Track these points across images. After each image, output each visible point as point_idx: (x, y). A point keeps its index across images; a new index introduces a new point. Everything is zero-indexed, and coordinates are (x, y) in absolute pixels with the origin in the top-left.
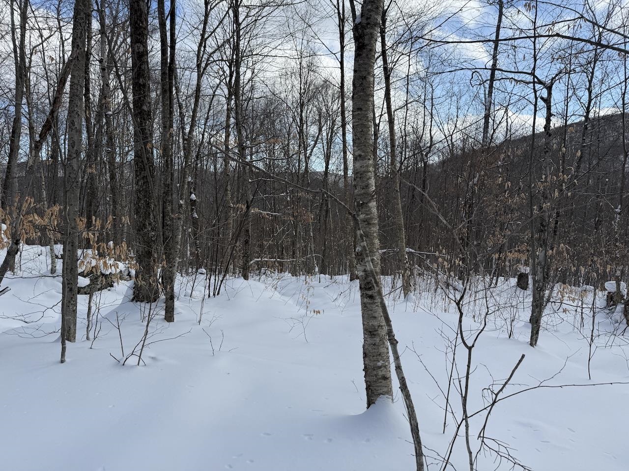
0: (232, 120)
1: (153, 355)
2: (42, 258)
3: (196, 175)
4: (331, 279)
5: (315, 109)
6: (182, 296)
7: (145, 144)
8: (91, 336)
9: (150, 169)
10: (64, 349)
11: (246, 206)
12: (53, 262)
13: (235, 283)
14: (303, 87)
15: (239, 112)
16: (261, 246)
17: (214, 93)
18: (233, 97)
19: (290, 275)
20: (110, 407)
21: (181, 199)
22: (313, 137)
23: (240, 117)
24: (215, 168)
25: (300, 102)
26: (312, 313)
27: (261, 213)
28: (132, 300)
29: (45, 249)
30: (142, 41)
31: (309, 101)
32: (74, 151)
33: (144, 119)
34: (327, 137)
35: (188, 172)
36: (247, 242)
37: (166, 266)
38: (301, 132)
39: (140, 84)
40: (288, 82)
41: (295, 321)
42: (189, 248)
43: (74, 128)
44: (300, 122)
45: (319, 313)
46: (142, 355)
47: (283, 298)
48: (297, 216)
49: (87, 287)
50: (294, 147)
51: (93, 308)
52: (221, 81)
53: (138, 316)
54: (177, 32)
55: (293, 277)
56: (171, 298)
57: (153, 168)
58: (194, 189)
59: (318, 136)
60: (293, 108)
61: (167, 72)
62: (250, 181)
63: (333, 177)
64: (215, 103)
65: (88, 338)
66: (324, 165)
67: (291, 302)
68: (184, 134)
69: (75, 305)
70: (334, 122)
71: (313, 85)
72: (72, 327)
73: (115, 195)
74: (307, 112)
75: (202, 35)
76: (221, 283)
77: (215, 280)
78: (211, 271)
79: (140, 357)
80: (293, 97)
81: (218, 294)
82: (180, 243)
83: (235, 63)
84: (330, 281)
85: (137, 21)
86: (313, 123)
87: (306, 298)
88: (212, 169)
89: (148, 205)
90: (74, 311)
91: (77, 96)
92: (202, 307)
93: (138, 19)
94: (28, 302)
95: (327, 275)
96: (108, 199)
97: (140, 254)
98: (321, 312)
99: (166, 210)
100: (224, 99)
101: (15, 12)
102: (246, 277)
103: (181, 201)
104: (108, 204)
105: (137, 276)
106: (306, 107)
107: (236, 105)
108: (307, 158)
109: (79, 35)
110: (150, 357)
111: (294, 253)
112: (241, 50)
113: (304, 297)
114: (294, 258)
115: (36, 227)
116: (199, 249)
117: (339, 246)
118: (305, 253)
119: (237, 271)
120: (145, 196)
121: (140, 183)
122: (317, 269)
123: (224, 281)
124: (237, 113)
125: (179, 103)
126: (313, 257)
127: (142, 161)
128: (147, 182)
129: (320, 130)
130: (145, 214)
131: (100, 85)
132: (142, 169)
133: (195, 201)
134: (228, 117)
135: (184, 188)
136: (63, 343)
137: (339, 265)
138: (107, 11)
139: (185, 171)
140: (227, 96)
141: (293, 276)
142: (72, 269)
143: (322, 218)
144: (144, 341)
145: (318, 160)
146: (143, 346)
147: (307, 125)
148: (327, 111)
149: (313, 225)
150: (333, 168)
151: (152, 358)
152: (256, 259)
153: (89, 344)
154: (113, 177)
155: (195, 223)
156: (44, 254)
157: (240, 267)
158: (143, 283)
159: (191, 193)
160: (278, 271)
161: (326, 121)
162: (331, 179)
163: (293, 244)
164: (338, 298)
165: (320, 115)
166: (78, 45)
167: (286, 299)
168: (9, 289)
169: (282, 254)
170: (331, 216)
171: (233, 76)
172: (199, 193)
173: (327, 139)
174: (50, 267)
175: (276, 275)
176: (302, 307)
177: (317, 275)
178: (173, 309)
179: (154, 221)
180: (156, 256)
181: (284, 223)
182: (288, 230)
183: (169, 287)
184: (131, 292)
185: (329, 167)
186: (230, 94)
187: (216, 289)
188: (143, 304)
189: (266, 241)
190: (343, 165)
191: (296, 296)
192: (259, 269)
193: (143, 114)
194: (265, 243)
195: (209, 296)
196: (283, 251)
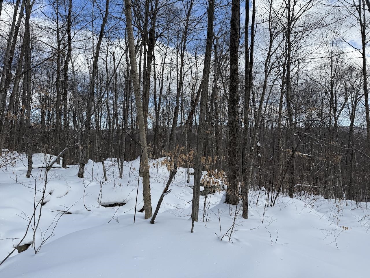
0: (284, 99)
1: (237, 238)
2: (184, 174)
3: (261, 131)
4: (357, 204)
5: (342, 85)
6: (252, 203)
7: (235, 117)
8: (205, 220)
9: (236, 130)
10: (193, 225)
11: (292, 150)
12: (188, 177)
13: (284, 199)
14: (333, 73)
15: (289, 93)
16: (302, 176)
17: (273, 83)
18: (285, 85)
19: (323, 197)
20: (215, 263)
21: (253, 147)
22: (341, 103)
23: (289, 97)
24: (272, 127)
25: (331, 82)
26: (342, 228)
27: (302, 155)
28: (225, 202)
29: (185, 170)
30: (235, 63)
31: (337, 81)
32: (202, 124)
33: (235, 104)
34: (352, 103)
35: (257, 132)
36: (292, 173)
37: (243, 185)
38: (331, 102)
39: (233, 86)
40: (322, 71)
41: (328, 232)
42: (255, 174)
43: (202, 112)
44: (331, 95)
45: (347, 229)
46: (231, 237)
47: (318, 213)
48: (328, 158)
49: (203, 192)
50: (326, 111)
51: (207, 204)
52: (277, 77)
53: (228, 212)
54: (254, 55)
55: (325, 200)
56: (245, 205)
57: (238, 129)
58: (259, 140)
59: (345, 103)
60: (326, 87)
61: (248, 77)
62: (295, 134)
63: (357, 130)
64: (273, 89)
65: (203, 221)
66: (350, 122)
67: (324, 217)
68: (255, 109)
69: (198, 201)
70: (357, 93)
71: (340, 71)
72: (196, 213)
73: (217, 143)
74: (336, 88)
75: (269, 54)
76: (275, 199)
77: (272, 196)
78: (270, 190)
79: (230, 237)
80: (326, 79)
81: (274, 205)
82: (251, 172)
83: (287, 66)
84: (356, 205)
85: (233, 53)
86: (340, 95)
87: (337, 217)
88: (270, 127)
89: (235, 150)
90: (198, 205)
91: (204, 96)
92: (264, 213)
93: (234, 52)
94: (179, 198)
95: (353, 201)
96: (214, 145)
97: (230, 176)
98: (349, 228)
99: (244, 153)
100: (279, 86)
101: (178, 58)
102: (291, 196)
103: (252, 148)
104: (214, 147)
105: (228, 189)
106: (335, 85)
107: (287, 89)
108: (336, 119)
109: (207, 67)
110: (235, 239)
111: (326, 182)
112: (291, 57)
113: (335, 215)
114: (325, 186)
115: (183, 160)
116: (261, 175)
117: (363, 180)
118: (334, 183)
119: (285, 191)
120: (233, 145)
121: (231, 138)
122: (344, 196)
123: (277, 197)
124: (287, 94)
125: (253, 92)
126: (341, 187)
127: (233, 126)
128: (235, 137)
129: (346, 99)
130: (233, 154)
131: (212, 87)
132: (233, 130)
133: (259, 146)
134: (282, 96)
135: (254, 140)
136: (193, 222)
137: (363, 194)
138: (218, 49)
139: (255, 131)
140: (281, 85)
141: (325, 198)
142: (198, 182)
143: (348, 159)
144: (233, 228)
145: (344, 119)
146: (232, 231)
147: (336, 96)
148: (352, 85)
149: (341, 164)
150: (357, 124)
151: (237, 239)
152: (298, 185)
153: (204, 224)
154: (217, 134)
155: (259, 159)
156: (184, 172)
157: (287, 189)
158: (231, 193)
159: (257, 142)
160: (314, 194)
161: (351, 93)
162: (356, 131)
163: (325, 176)
164: (363, 219)
165: (346, 88)
166: (206, 72)
167: (321, 215)
168: (171, 190)
169: (317, 182)
170: (356, 158)
171: (285, 72)
172: (262, 142)
173: (352, 105)
174: (187, 179)
175: (312, 197)
176: (333, 222)
177: (344, 200)
178: (247, 211)
179: (238, 159)
180: (238, 178)
181: (318, 161)
182: (322, 166)
183: (245, 198)
184: (224, 198)
185: (354, 123)
186: (283, 83)
187: (273, 202)
188: (231, 205)
189: (305, 173)
190: (366, 121)
191: (329, 214)
192: (300, 191)
193: (234, 101)
194: (304, 174)
195: (268, 206)
196: (317, 180)
